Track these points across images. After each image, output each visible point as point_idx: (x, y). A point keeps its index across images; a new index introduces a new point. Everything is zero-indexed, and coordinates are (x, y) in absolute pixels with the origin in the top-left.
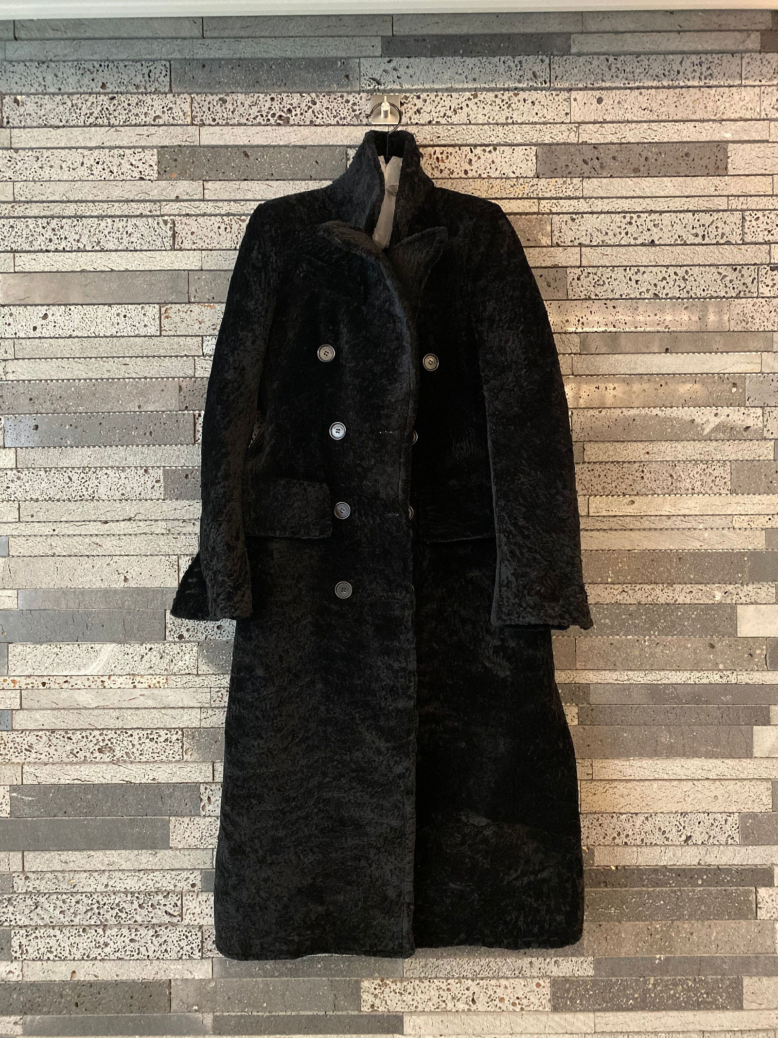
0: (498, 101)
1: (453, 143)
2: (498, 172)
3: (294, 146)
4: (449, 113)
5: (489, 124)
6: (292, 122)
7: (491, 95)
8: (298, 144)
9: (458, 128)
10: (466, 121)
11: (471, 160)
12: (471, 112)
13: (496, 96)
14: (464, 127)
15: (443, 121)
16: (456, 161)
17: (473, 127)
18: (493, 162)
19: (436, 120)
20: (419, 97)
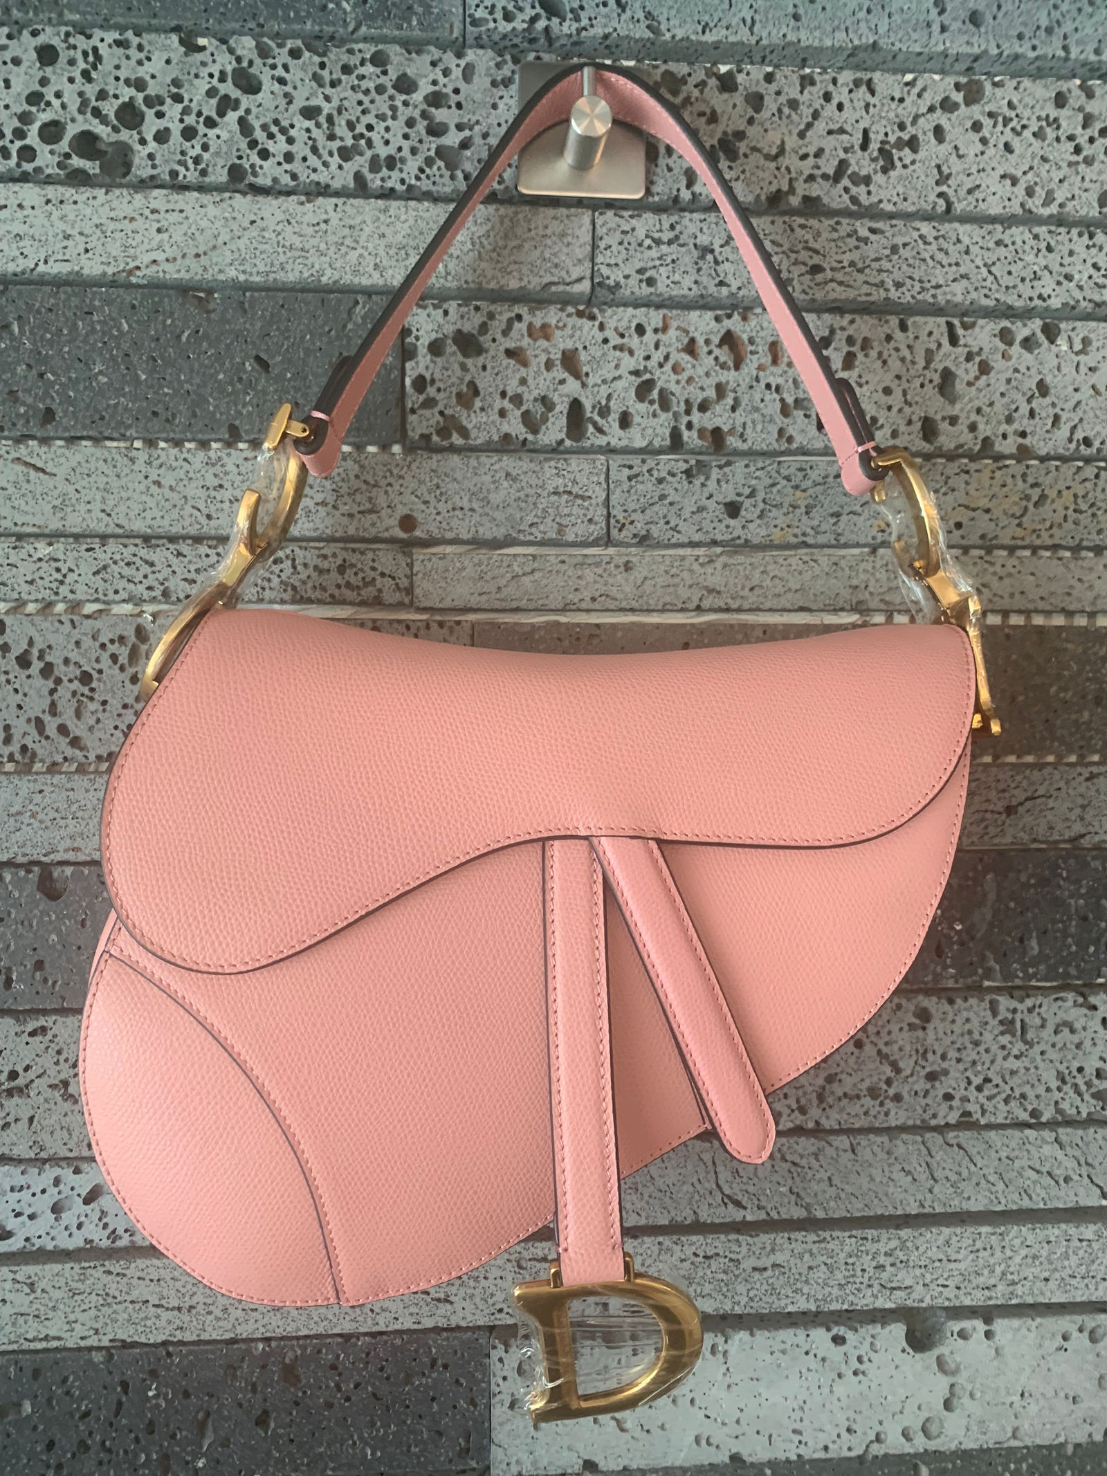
0: (1070, 122)
1: (878, 295)
2: (1064, 431)
3: (156, 286)
4: (862, 163)
5: (1028, 218)
6: (141, 169)
7: (1040, 92)
8: (173, 273)
9: (901, 234)
10: (930, 200)
11: (947, 376)
12: (955, 166)
13: (1060, 100)
14: (926, 228)
15: (835, 197)
16: (888, 380)
17: (964, 230)
18: (1043, 389)
19: (801, 188)
20: (727, 84)
